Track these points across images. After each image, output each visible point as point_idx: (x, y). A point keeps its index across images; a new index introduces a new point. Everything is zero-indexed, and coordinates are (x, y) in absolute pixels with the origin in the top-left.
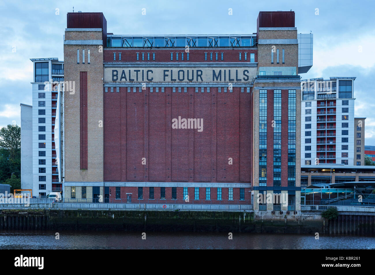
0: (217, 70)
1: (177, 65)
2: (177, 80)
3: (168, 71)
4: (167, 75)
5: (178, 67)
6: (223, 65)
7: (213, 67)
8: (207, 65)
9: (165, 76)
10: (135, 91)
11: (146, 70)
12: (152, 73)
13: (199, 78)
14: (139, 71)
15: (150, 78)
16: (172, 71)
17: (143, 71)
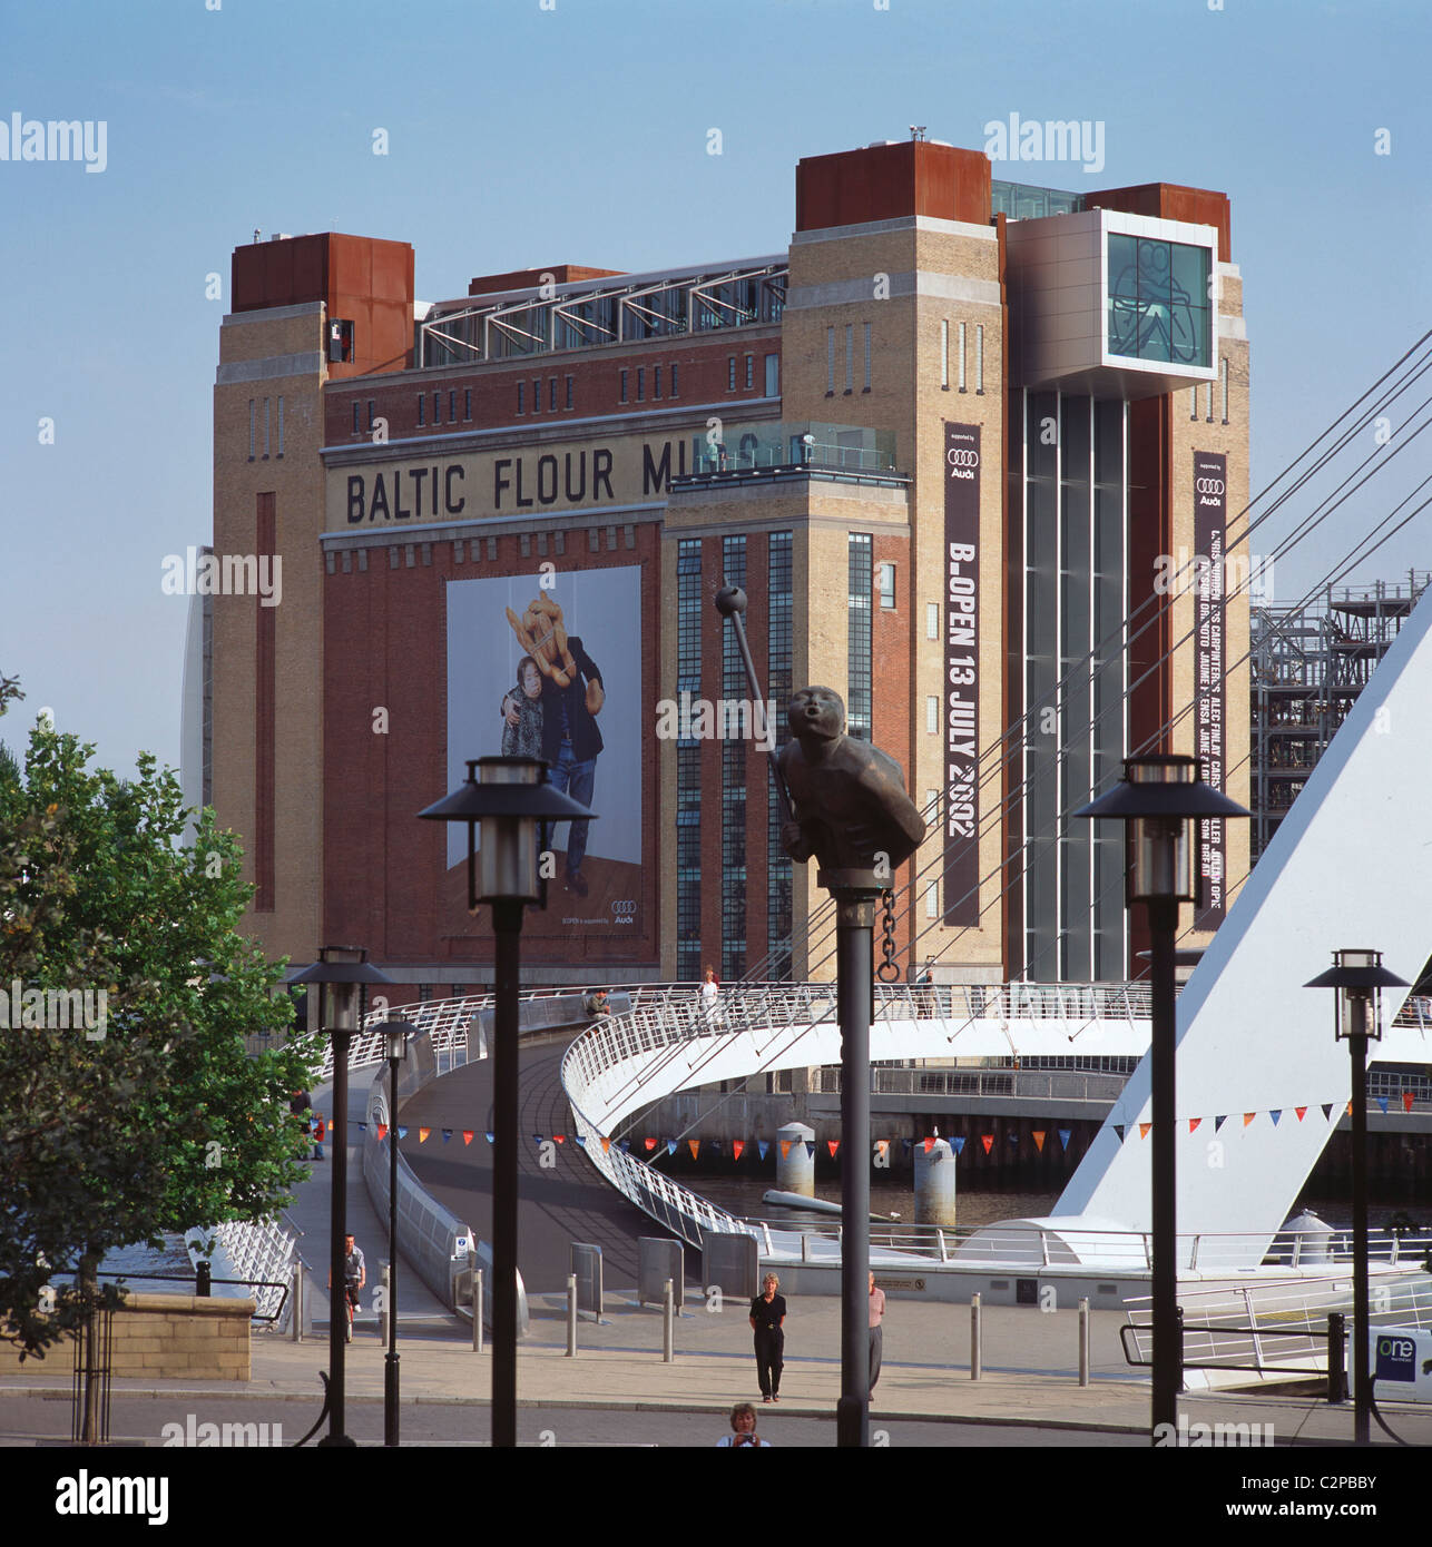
0: (657, 444)
1: (534, 437)
2: (536, 502)
3: (507, 463)
4: (506, 484)
5: (538, 443)
6: (671, 421)
7: (644, 432)
8: (622, 427)
9: (501, 485)
10: (410, 560)
11: (442, 465)
12: (462, 477)
13: (602, 484)
14: (424, 472)
15: (454, 503)
16: (519, 461)
17: (435, 470)
